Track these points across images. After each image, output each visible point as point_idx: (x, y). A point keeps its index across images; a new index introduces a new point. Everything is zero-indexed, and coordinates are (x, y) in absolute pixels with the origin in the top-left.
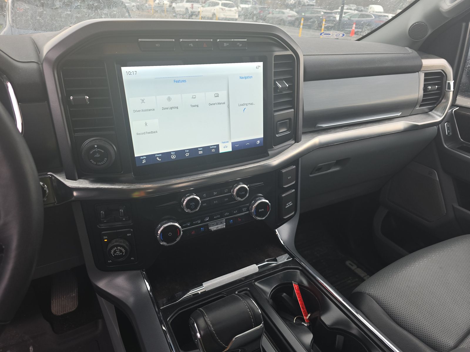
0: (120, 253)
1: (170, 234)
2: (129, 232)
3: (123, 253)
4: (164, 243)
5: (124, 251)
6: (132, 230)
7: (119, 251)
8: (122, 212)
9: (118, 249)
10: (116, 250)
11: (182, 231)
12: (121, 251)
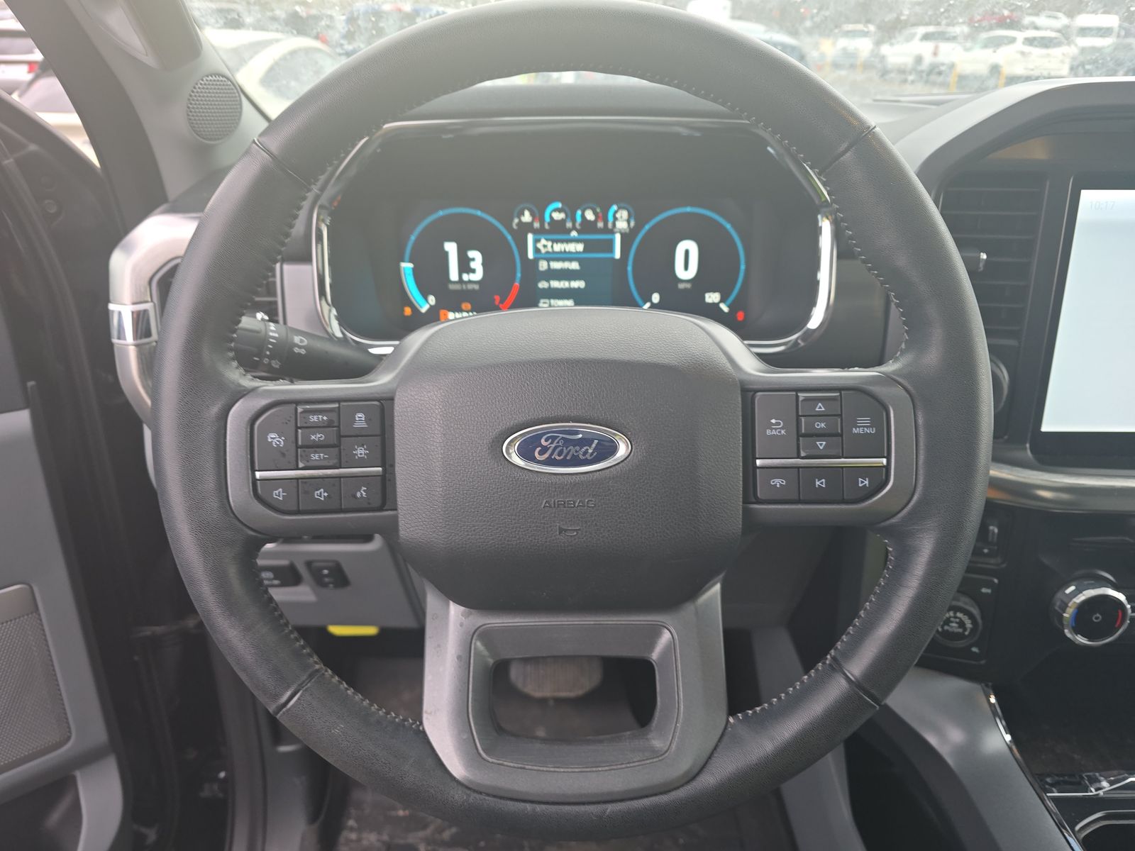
0: (960, 627)
1: (1097, 618)
2: (989, 584)
3: (965, 629)
4: (1081, 640)
5: (969, 625)
6: (996, 581)
7: (957, 623)
8: (993, 532)
9: (956, 617)
10: (950, 617)
11: (1128, 618)
12: (962, 624)
